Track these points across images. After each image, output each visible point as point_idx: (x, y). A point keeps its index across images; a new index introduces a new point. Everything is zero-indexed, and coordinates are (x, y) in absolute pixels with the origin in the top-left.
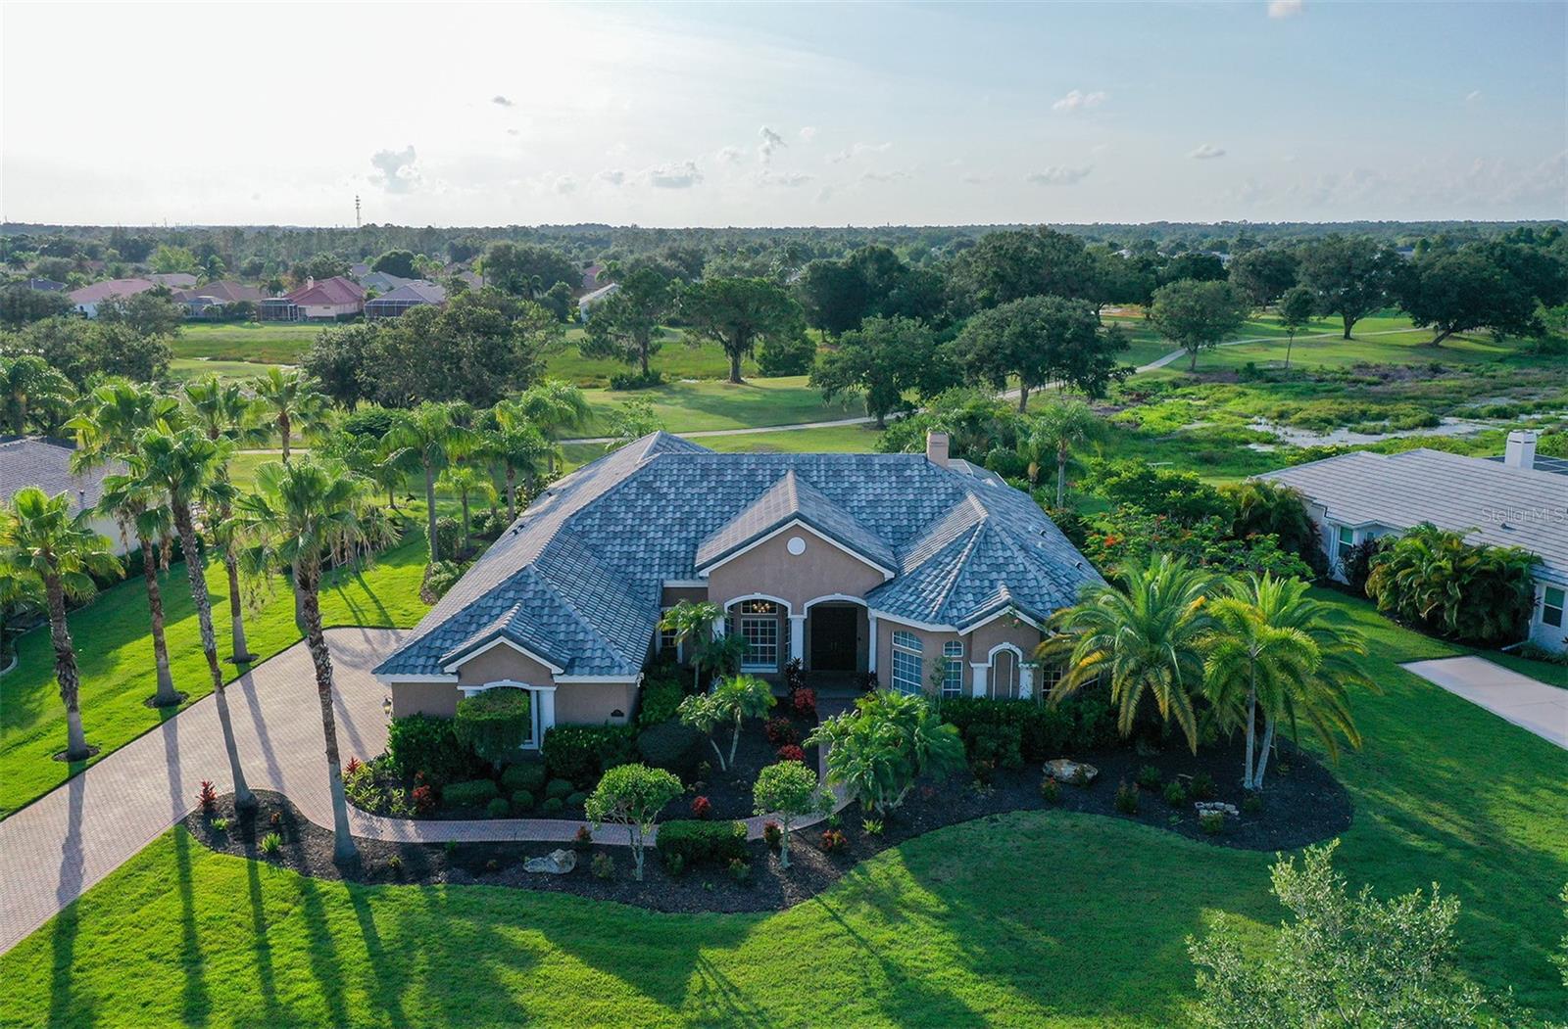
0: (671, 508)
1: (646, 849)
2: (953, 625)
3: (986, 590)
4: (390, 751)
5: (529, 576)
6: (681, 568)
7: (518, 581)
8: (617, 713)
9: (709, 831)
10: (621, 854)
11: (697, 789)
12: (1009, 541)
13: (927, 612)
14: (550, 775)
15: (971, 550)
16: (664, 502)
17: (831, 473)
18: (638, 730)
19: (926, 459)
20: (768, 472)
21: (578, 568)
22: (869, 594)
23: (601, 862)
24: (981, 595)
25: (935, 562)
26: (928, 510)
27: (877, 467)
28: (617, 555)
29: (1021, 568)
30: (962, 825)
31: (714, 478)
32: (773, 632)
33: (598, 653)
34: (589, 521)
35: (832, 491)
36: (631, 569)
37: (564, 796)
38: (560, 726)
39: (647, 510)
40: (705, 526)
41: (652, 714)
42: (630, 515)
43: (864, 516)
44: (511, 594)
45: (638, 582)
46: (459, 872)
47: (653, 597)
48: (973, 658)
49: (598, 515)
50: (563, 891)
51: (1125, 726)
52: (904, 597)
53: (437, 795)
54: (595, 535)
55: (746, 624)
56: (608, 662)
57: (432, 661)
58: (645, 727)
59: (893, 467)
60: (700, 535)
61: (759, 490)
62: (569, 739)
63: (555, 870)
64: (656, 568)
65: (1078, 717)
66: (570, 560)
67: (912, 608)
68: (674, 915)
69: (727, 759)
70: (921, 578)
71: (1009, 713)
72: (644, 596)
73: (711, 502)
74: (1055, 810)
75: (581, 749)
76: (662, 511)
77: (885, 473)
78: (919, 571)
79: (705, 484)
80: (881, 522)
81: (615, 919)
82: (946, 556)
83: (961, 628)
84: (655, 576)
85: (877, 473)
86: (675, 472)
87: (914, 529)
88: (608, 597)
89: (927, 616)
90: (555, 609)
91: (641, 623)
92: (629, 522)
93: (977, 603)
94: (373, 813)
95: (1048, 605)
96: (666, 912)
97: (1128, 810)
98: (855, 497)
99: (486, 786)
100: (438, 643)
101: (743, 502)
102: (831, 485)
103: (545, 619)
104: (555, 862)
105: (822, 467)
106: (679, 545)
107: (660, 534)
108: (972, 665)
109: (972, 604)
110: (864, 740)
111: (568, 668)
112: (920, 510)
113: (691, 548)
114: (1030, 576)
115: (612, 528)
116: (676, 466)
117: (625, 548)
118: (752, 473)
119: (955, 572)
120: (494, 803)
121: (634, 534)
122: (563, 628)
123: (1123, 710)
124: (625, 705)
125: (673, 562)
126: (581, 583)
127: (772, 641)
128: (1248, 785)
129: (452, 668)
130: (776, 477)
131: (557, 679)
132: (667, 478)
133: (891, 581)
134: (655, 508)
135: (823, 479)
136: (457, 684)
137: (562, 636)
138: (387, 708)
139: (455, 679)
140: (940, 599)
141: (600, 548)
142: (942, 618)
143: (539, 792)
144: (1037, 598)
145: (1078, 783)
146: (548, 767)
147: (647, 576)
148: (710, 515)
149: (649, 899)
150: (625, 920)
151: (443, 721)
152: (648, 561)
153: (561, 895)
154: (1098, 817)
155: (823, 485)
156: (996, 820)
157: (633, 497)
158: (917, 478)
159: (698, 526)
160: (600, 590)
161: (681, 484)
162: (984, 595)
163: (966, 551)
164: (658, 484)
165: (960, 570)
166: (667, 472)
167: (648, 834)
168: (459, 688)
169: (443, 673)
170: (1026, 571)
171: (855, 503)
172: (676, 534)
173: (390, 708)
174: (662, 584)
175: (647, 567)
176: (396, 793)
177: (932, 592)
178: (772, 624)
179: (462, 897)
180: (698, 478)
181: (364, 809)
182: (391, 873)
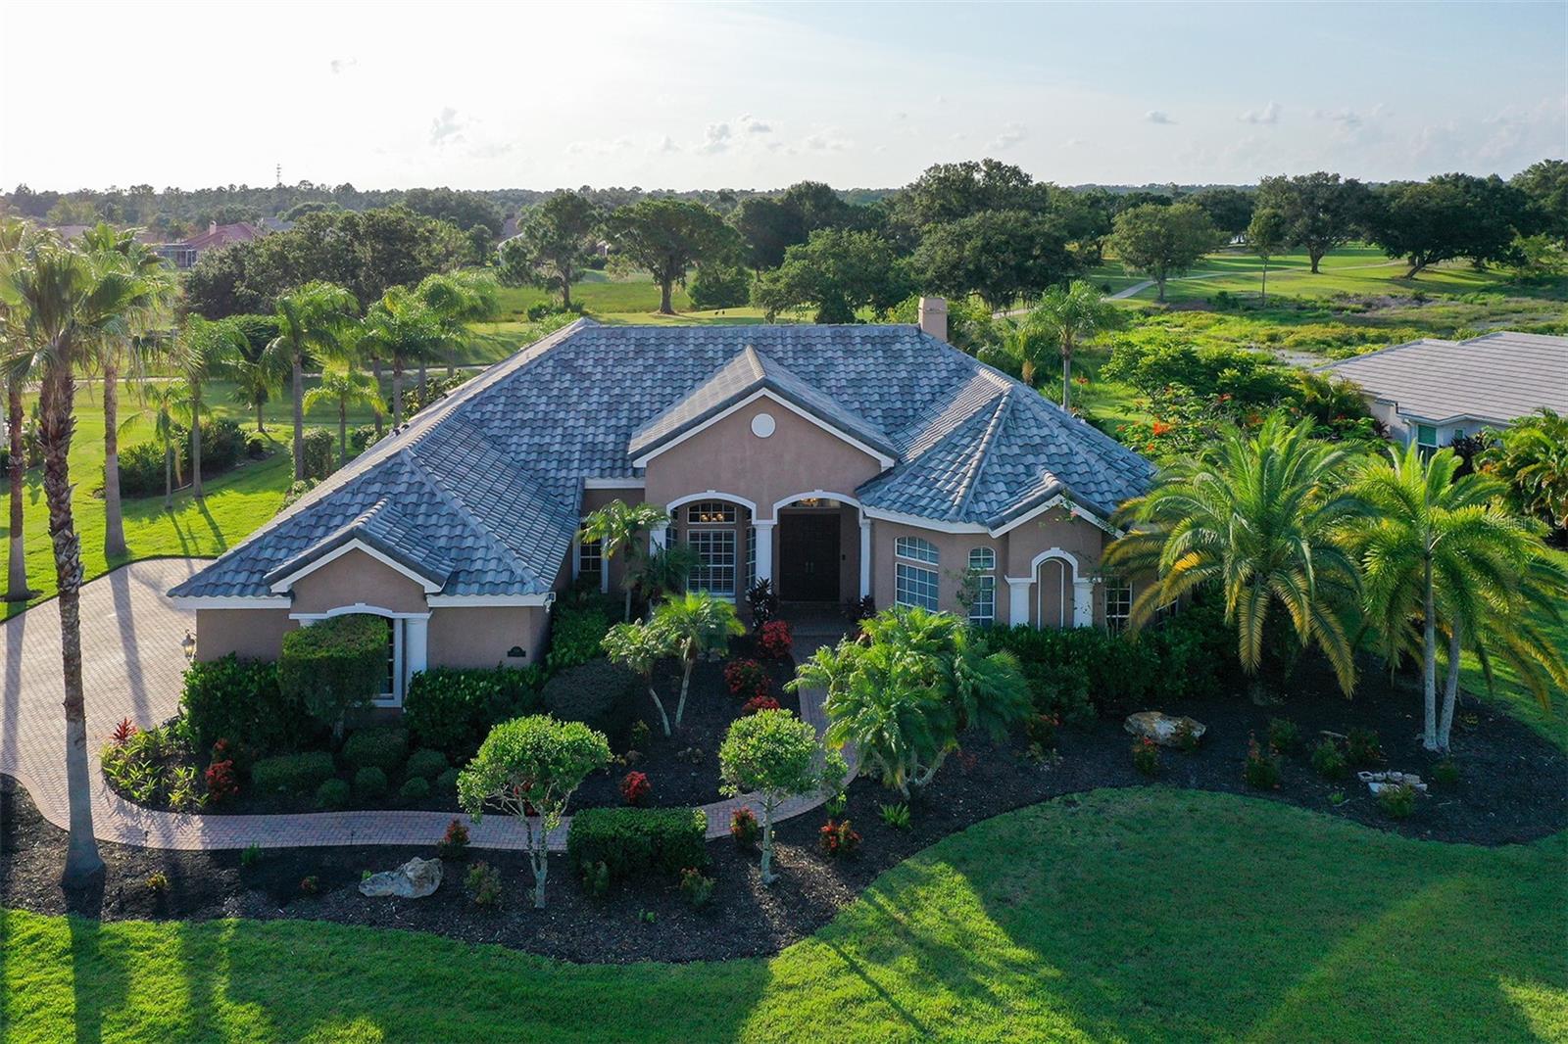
0: (597, 391)
1: (551, 855)
2: (983, 523)
3: (1023, 478)
4: (185, 711)
5: (402, 464)
6: (608, 463)
7: (388, 471)
8: (517, 652)
9: (650, 825)
10: (513, 864)
11: (629, 762)
12: (1045, 416)
13: (944, 507)
14: (414, 743)
15: (996, 427)
16: (587, 384)
17: (799, 347)
18: (545, 676)
19: (919, 331)
20: (721, 347)
21: (473, 459)
22: (859, 491)
23: (481, 877)
24: (1015, 485)
25: (949, 444)
26: (927, 389)
27: (858, 340)
28: (524, 447)
29: (1066, 450)
30: (1025, 811)
31: (652, 354)
32: (729, 548)
33: (493, 565)
34: (490, 407)
35: (802, 368)
36: (543, 465)
37: (432, 776)
38: (434, 672)
39: (565, 393)
40: (641, 411)
41: (565, 652)
42: (544, 399)
43: (845, 397)
44: (376, 487)
45: (551, 482)
46: (255, 897)
47: (571, 500)
48: (1010, 571)
49: (503, 399)
50: (417, 928)
51: (1250, 653)
52: (910, 490)
53: (242, 775)
54: (496, 423)
55: (694, 537)
56: (505, 577)
57: (256, 578)
58: (557, 670)
59: (878, 340)
60: (634, 422)
61: (710, 368)
62: (444, 688)
63: (408, 891)
64: (576, 464)
65: (1164, 650)
66: (463, 451)
67: (923, 502)
68: (595, 968)
69: (672, 718)
70: (932, 464)
71: (1068, 646)
72: (559, 499)
73: (649, 383)
74: (1157, 786)
75: (462, 704)
76: (585, 394)
77: (869, 346)
78: (928, 456)
79: (640, 361)
80: (867, 405)
81: (497, 976)
82: (963, 437)
83: (995, 526)
84: (574, 474)
85: (858, 347)
86: (602, 348)
87: (911, 412)
88: (508, 496)
89: (946, 512)
90: (435, 506)
91: (553, 530)
92: (542, 407)
93: (1011, 494)
94: (143, 805)
95: (1109, 497)
96: (580, 962)
97: (1263, 785)
98: (832, 375)
99: (317, 761)
100: (268, 553)
101: (689, 383)
102: (801, 361)
103: (420, 520)
104: (408, 881)
105: (789, 340)
106: (606, 434)
107: (582, 422)
108: (1010, 580)
109: (1005, 496)
110: (880, 678)
111: (450, 585)
112: (916, 389)
113: (622, 438)
114: (1078, 459)
115: (519, 415)
116: (603, 341)
117: (536, 439)
118: (700, 349)
119: (978, 455)
120: (326, 787)
121: (549, 422)
122: (445, 531)
123: (1244, 632)
124: (526, 638)
125: (598, 455)
126: (474, 476)
127: (729, 559)
128: (1430, 745)
129: (282, 586)
130: (730, 353)
131: (432, 602)
132: (591, 355)
133: (889, 471)
134: (576, 391)
135: (790, 354)
136: (288, 611)
137: (442, 542)
138: (189, 649)
139: (286, 603)
140: (961, 490)
141: (504, 440)
142: (967, 514)
143: (396, 769)
144: (1092, 487)
145: (1179, 746)
146: (414, 731)
147: (563, 473)
148: (647, 398)
149: (555, 939)
150: (514, 979)
151: (263, 666)
152: (566, 456)
153: (414, 935)
154: (1224, 796)
155: (791, 361)
156: (1073, 803)
157: (548, 377)
158: (910, 353)
159: (631, 411)
160: (500, 487)
161: (611, 362)
162: (1020, 484)
163: (990, 430)
164: (580, 362)
165: (984, 452)
166: (593, 348)
167: (555, 830)
168: (292, 616)
169: (270, 594)
170: (1071, 453)
171: (833, 382)
172: (602, 422)
173: (193, 649)
174: (583, 484)
175: (564, 462)
176: (181, 772)
177: (948, 482)
178: (729, 536)
179: (253, 940)
180: (631, 355)
181: (131, 799)
182: (151, 899)
